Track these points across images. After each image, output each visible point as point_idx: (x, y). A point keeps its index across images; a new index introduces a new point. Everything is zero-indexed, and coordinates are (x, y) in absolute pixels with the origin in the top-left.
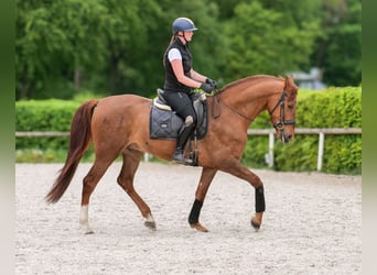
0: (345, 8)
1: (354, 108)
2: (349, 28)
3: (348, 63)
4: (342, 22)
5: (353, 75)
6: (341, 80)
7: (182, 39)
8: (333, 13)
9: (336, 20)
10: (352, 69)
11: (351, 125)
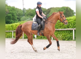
0: (8, 12)
1: (10, 28)
2: (9, 15)
3: (9, 20)
4: (8, 14)
5: (10, 22)
6: (8, 23)
7: (39, 6)
8: (7, 12)
9: (7, 13)
10: (10, 21)
11: (9, 30)
